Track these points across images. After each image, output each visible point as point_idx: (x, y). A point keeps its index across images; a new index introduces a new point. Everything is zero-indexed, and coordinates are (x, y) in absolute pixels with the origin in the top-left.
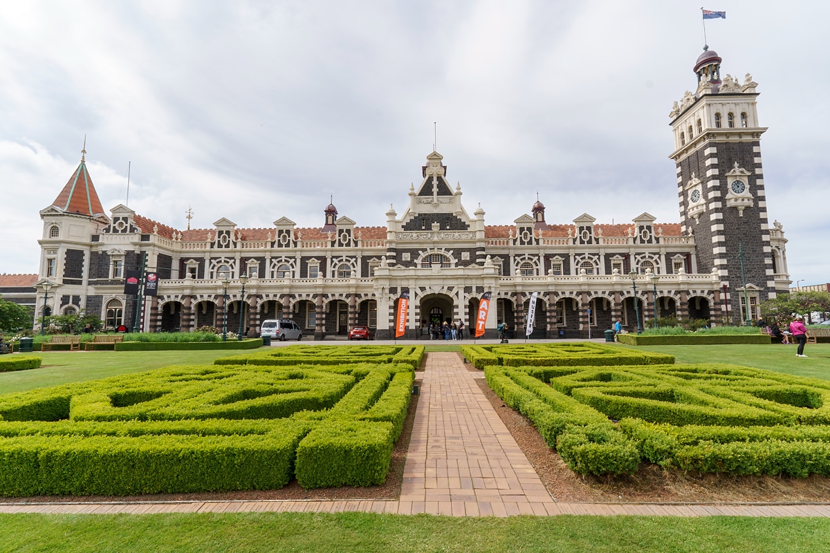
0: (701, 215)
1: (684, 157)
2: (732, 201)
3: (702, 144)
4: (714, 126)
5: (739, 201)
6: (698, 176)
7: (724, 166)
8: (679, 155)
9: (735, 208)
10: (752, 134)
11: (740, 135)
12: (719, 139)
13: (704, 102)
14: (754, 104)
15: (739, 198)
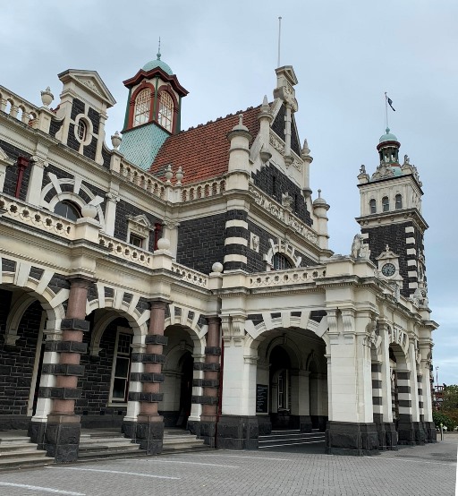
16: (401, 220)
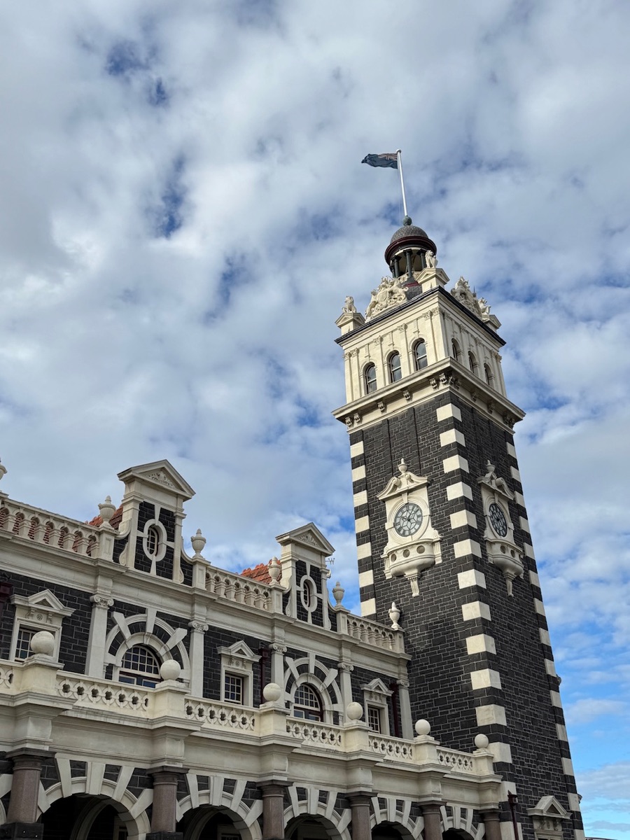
16: (428, 394)
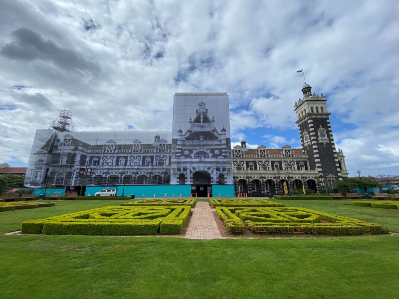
0: (309, 146)
1: (301, 123)
2: (321, 141)
3: (306, 119)
4: (311, 112)
5: (323, 141)
6: (306, 131)
7: (316, 127)
8: (299, 122)
9: (322, 144)
10: (326, 115)
11: (321, 115)
12: (313, 117)
13: (306, 103)
14: (325, 104)
15: (323, 139)
